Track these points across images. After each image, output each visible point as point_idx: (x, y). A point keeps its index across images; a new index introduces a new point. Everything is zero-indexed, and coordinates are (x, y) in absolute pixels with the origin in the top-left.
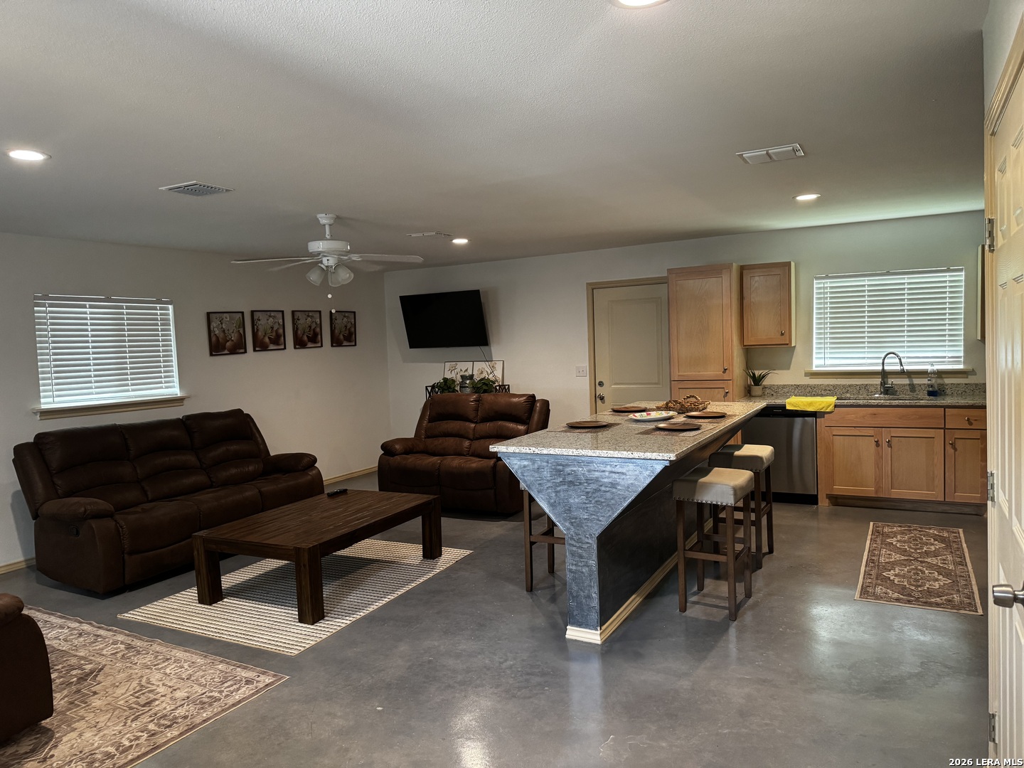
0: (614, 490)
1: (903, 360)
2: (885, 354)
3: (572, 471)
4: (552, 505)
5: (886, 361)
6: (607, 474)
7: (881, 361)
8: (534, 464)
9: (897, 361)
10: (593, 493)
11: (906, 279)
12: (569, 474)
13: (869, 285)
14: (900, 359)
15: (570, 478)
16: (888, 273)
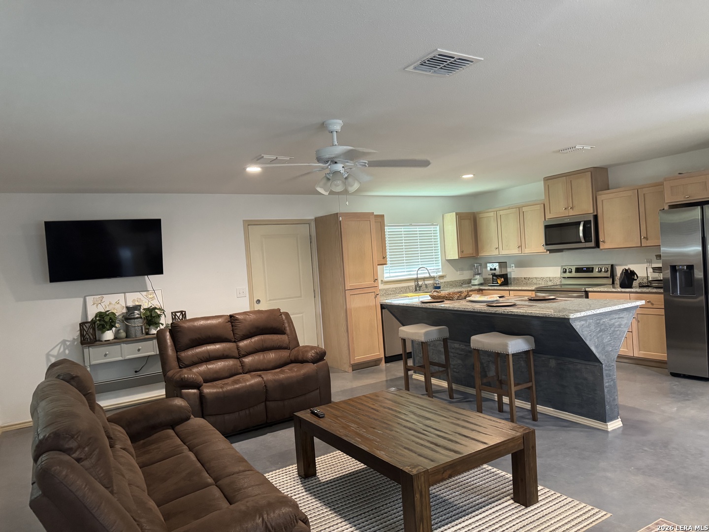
0: (620, 329)
1: (430, 271)
2: (418, 268)
3: (603, 322)
4: (597, 347)
5: (418, 272)
6: (617, 319)
7: (416, 272)
8: (586, 322)
9: (427, 271)
10: (613, 333)
11: (418, 229)
12: (602, 325)
13: (404, 231)
14: (428, 270)
15: (603, 327)
16: (411, 225)
